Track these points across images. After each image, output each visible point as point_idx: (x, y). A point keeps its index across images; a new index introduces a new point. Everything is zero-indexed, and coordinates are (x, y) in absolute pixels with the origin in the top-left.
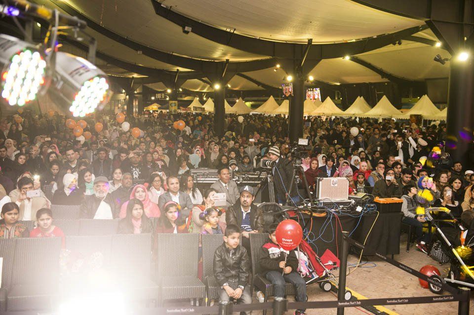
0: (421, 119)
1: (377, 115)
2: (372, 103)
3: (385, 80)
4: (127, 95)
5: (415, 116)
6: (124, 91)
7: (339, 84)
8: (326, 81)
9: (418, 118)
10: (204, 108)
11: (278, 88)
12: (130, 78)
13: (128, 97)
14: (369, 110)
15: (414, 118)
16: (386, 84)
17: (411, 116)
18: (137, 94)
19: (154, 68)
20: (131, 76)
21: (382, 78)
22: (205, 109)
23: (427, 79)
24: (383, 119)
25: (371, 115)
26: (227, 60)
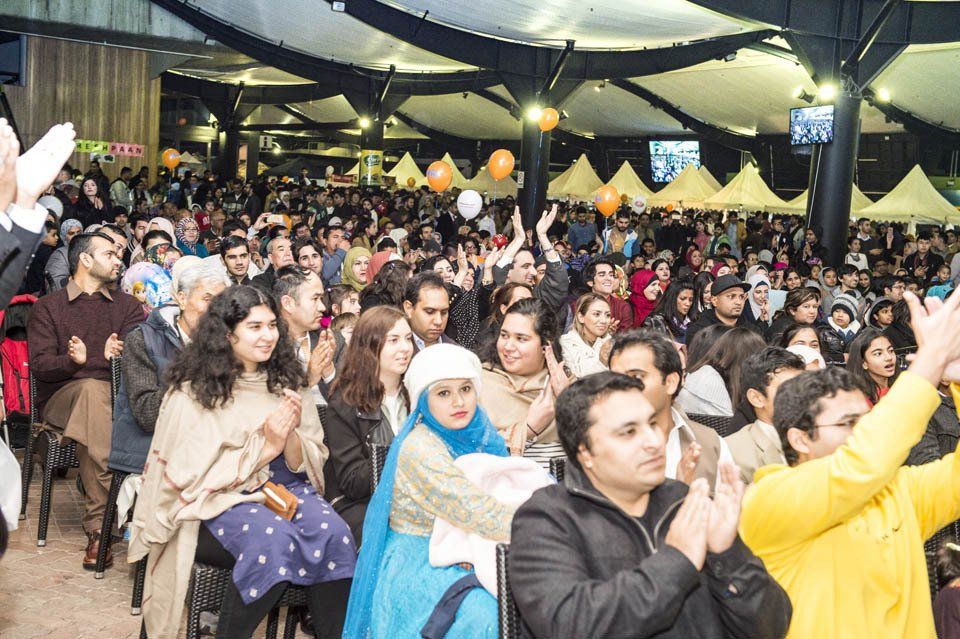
1: (904, 216)
2: (878, 187)
3: (899, 127)
4: (220, 131)
6: (213, 119)
7: (751, 133)
8: (721, 124)
10: (394, 179)
11: (583, 138)
12: (233, 85)
13: (223, 135)
14: (867, 205)
16: (887, 138)
18: (249, 128)
19: (329, 58)
20: (236, 81)
21: (888, 121)
22: (397, 181)
24: (918, 226)
25: (885, 215)
26: (570, 43)
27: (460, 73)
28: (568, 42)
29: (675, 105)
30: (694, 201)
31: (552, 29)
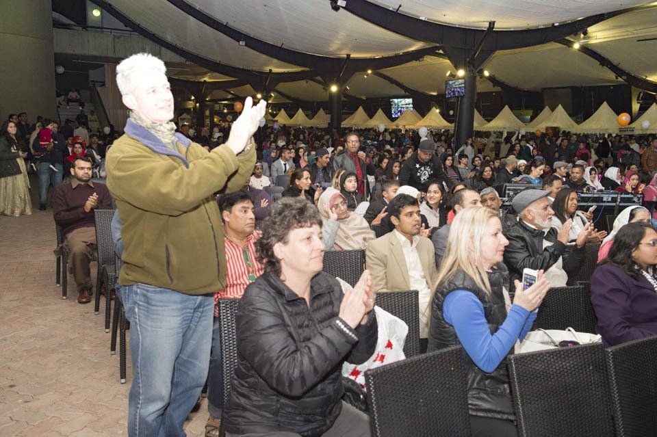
0: (559, 131)
1: (501, 128)
2: (489, 115)
3: (498, 89)
4: (196, 103)
5: (552, 128)
6: (193, 98)
7: (435, 94)
8: (421, 90)
9: (555, 131)
12: (201, 82)
13: (198, 104)
14: (486, 124)
15: (550, 131)
16: (494, 94)
17: (547, 129)
18: (209, 101)
19: (242, 67)
20: (203, 80)
21: (494, 86)
23: (544, 89)
24: (507, 132)
25: (493, 128)
26: (348, 56)
27: (303, 72)
28: (347, 55)
29: (401, 82)
30: (410, 125)
31: (339, 49)
